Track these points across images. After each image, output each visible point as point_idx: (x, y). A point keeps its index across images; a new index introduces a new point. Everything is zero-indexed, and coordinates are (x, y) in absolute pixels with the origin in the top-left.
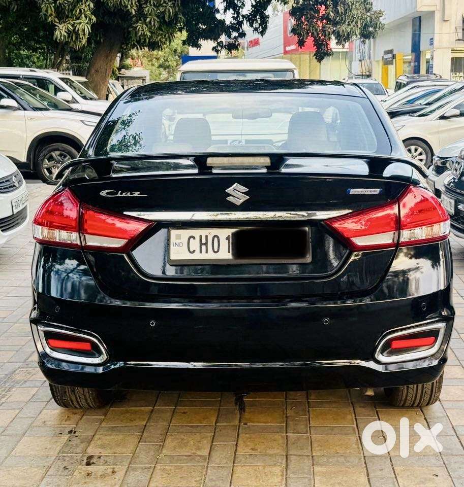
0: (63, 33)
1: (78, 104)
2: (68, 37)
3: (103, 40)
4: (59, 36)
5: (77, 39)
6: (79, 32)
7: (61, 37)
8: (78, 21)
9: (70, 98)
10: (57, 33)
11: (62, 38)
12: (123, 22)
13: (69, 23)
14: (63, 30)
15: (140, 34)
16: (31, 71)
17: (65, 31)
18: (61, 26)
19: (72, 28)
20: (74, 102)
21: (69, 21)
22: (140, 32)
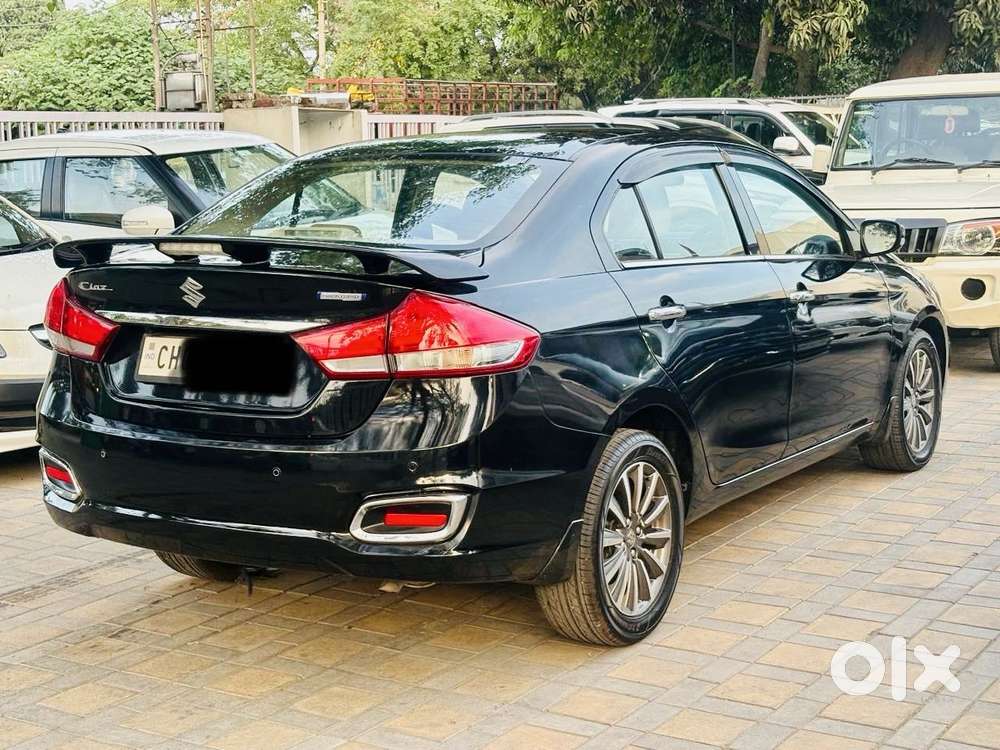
0: (804, 35)
1: (808, 157)
2: (815, 41)
3: (914, 41)
4: (795, 41)
5: (830, 44)
6: (831, 33)
7: (799, 42)
8: (830, 14)
9: (794, 147)
10: (793, 36)
11: (802, 44)
12: (943, 8)
13: (815, 19)
14: (804, 31)
15: (964, 27)
16: (740, 102)
17: (807, 33)
18: (801, 24)
19: (819, 27)
20: (802, 154)
21: (815, 14)
22: (965, 24)
